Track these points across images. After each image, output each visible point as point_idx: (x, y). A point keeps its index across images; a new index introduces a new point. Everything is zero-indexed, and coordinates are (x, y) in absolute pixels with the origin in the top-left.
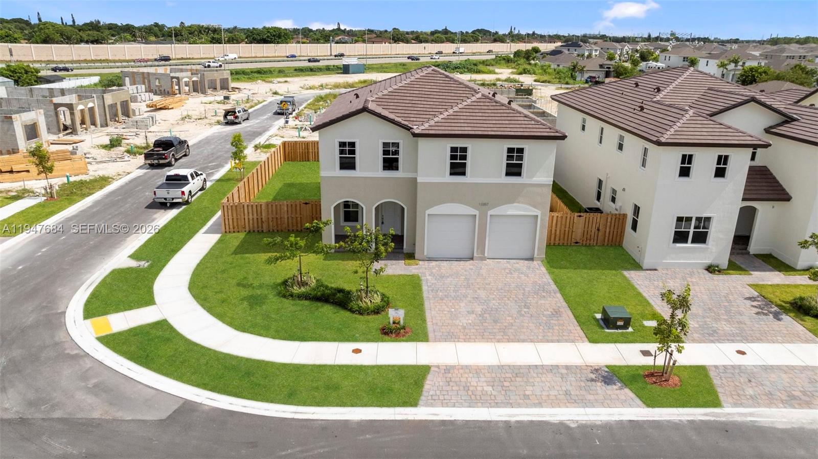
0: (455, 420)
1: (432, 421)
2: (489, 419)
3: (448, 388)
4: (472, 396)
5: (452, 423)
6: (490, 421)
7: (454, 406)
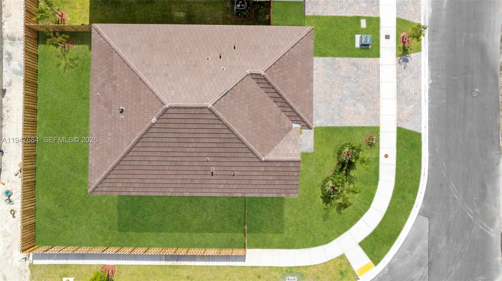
0: (428, 121)
1: (429, 128)
2: (428, 109)
3: (411, 122)
4: (416, 113)
5: (429, 122)
6: (429, 109)
7: (421, 120)
